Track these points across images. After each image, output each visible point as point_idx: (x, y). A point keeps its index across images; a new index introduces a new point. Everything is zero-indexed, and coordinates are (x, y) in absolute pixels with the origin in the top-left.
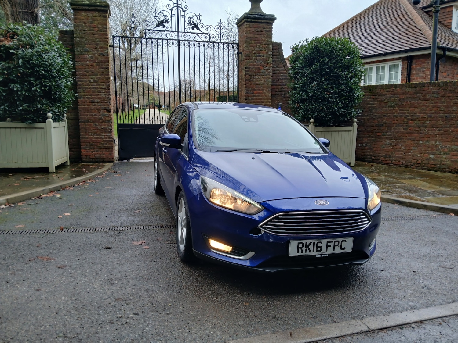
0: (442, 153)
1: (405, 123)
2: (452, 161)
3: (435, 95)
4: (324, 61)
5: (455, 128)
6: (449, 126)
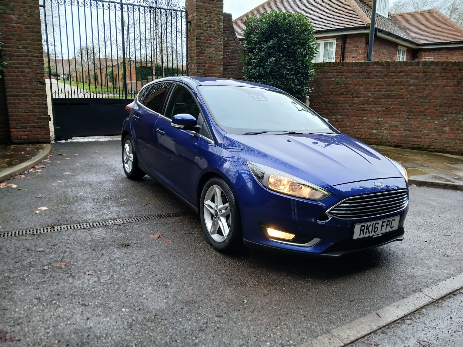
0: (383, 129)
1: (351, 100)
2: (392, 136)
3: (379, 74)
4: (282, 36)
5: (395, 105)
6: (390, 103)
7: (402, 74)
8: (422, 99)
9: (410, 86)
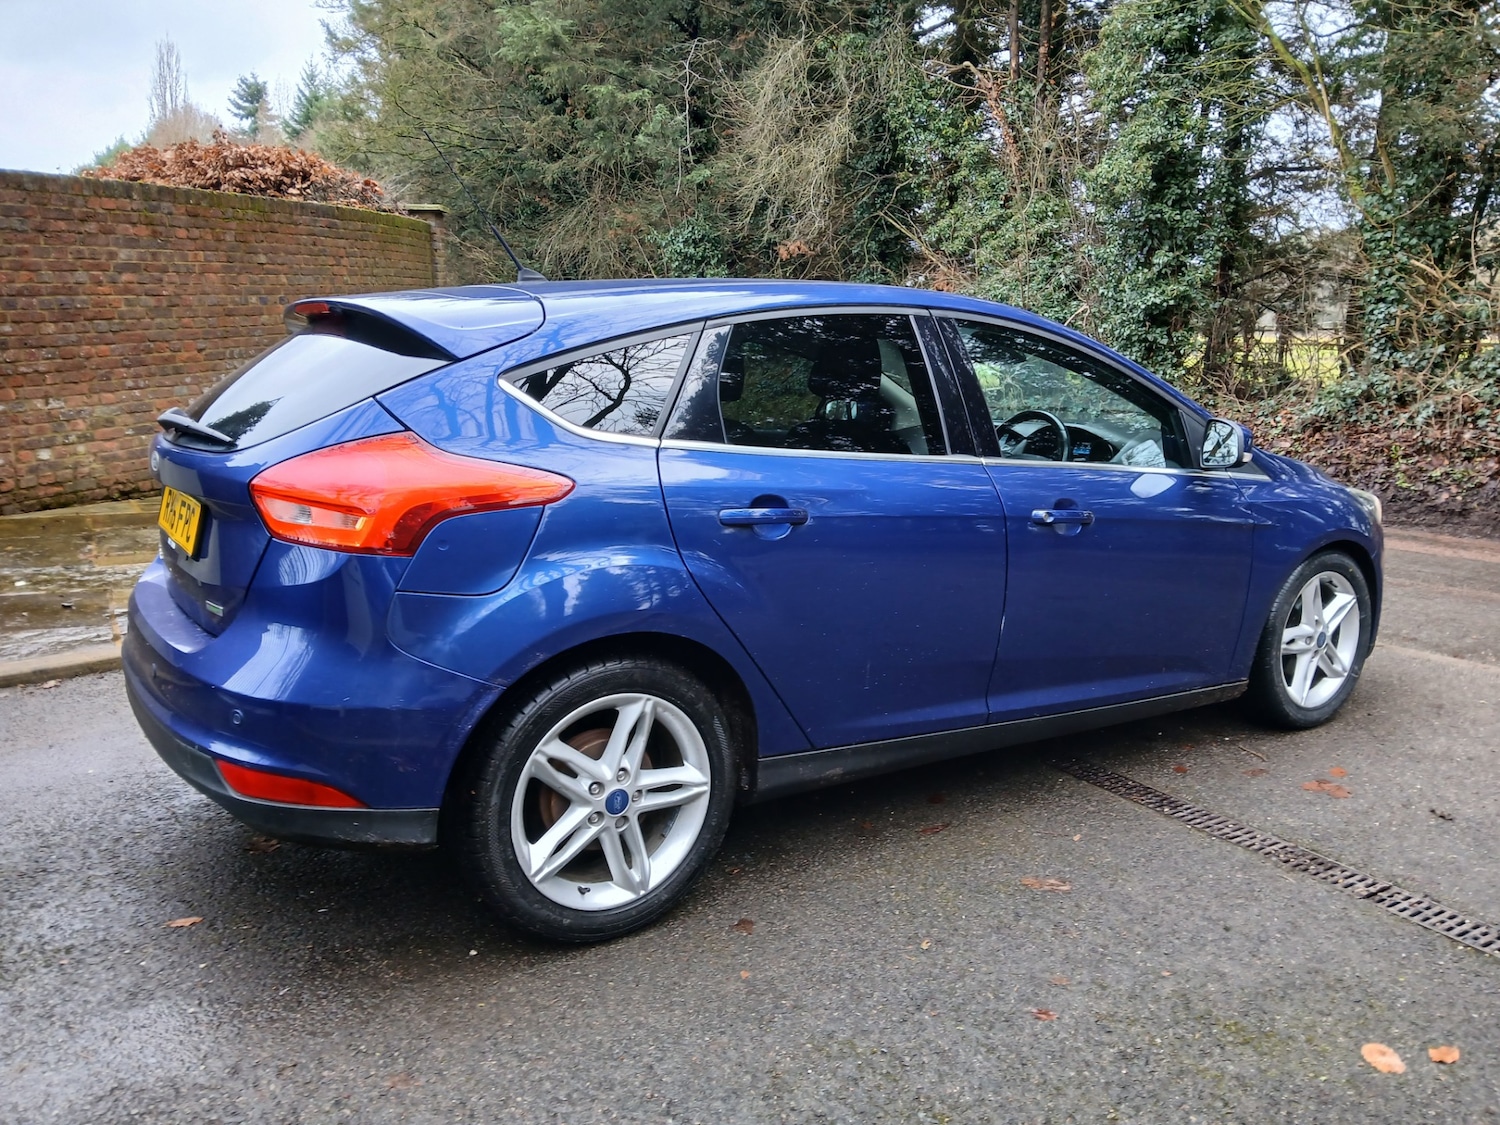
0: (73, 438)
2: (105, 460)
3: (15, 223)
5: (92, 344)
6: (73, 337)
7: (92, 227)
8: (159, 316)
9: (120, 273)
